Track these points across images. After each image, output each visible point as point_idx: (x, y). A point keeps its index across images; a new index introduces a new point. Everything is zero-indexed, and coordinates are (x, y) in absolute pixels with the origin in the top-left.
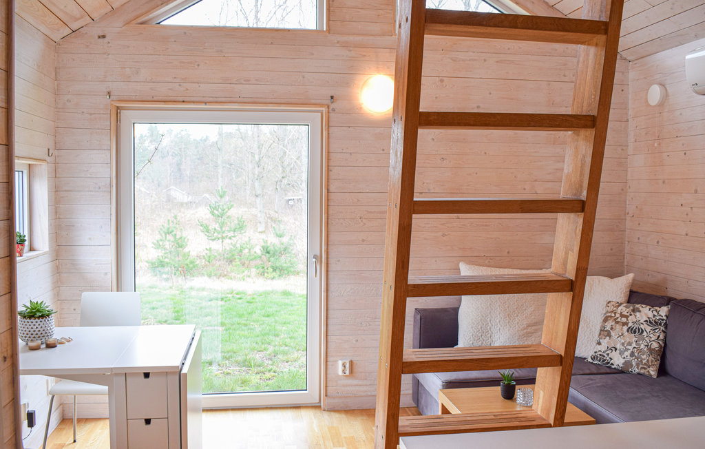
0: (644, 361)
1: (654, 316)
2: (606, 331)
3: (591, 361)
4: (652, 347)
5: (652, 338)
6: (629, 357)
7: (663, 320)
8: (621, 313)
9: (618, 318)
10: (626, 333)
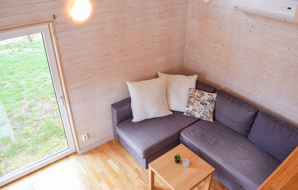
0: (208, 117)
1: (210, 98)
2: (191, 102)
3: (186, 115)
4: (211, 111)
5: (210, 107)
6: (202, 114)
7: (214, 100)
8: (197, 95)
9: (196, 98)
10: (200, 104)
